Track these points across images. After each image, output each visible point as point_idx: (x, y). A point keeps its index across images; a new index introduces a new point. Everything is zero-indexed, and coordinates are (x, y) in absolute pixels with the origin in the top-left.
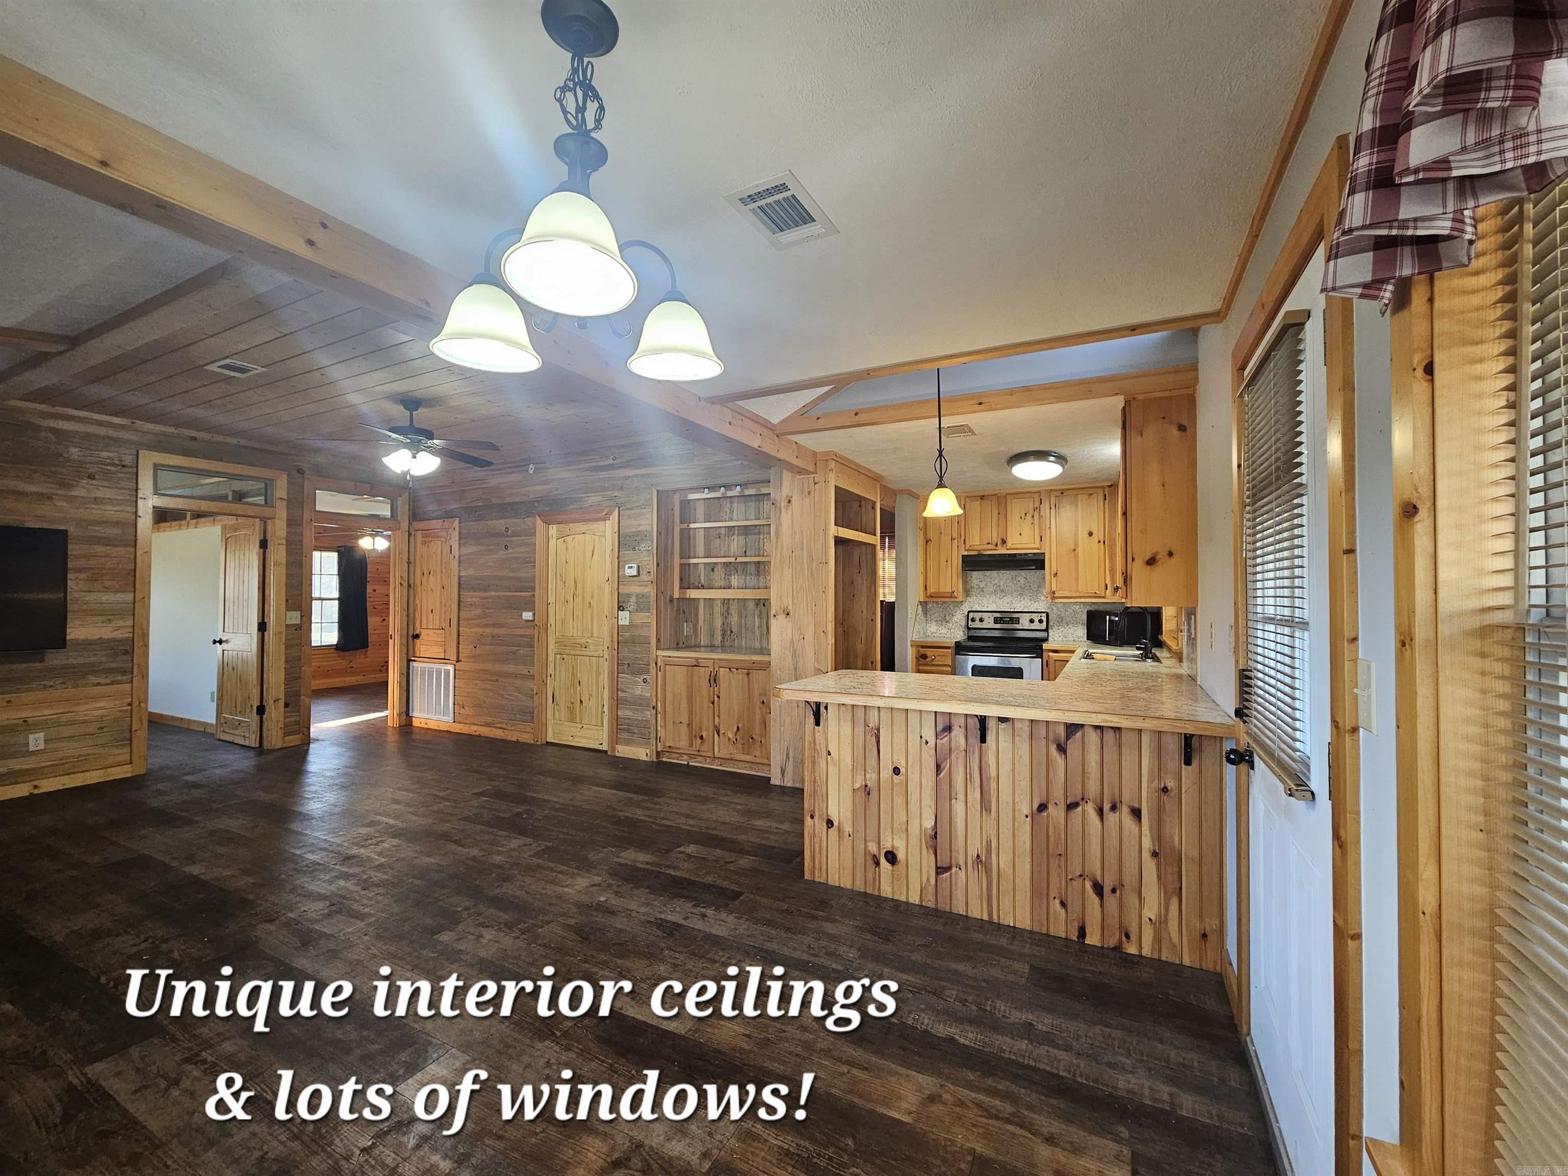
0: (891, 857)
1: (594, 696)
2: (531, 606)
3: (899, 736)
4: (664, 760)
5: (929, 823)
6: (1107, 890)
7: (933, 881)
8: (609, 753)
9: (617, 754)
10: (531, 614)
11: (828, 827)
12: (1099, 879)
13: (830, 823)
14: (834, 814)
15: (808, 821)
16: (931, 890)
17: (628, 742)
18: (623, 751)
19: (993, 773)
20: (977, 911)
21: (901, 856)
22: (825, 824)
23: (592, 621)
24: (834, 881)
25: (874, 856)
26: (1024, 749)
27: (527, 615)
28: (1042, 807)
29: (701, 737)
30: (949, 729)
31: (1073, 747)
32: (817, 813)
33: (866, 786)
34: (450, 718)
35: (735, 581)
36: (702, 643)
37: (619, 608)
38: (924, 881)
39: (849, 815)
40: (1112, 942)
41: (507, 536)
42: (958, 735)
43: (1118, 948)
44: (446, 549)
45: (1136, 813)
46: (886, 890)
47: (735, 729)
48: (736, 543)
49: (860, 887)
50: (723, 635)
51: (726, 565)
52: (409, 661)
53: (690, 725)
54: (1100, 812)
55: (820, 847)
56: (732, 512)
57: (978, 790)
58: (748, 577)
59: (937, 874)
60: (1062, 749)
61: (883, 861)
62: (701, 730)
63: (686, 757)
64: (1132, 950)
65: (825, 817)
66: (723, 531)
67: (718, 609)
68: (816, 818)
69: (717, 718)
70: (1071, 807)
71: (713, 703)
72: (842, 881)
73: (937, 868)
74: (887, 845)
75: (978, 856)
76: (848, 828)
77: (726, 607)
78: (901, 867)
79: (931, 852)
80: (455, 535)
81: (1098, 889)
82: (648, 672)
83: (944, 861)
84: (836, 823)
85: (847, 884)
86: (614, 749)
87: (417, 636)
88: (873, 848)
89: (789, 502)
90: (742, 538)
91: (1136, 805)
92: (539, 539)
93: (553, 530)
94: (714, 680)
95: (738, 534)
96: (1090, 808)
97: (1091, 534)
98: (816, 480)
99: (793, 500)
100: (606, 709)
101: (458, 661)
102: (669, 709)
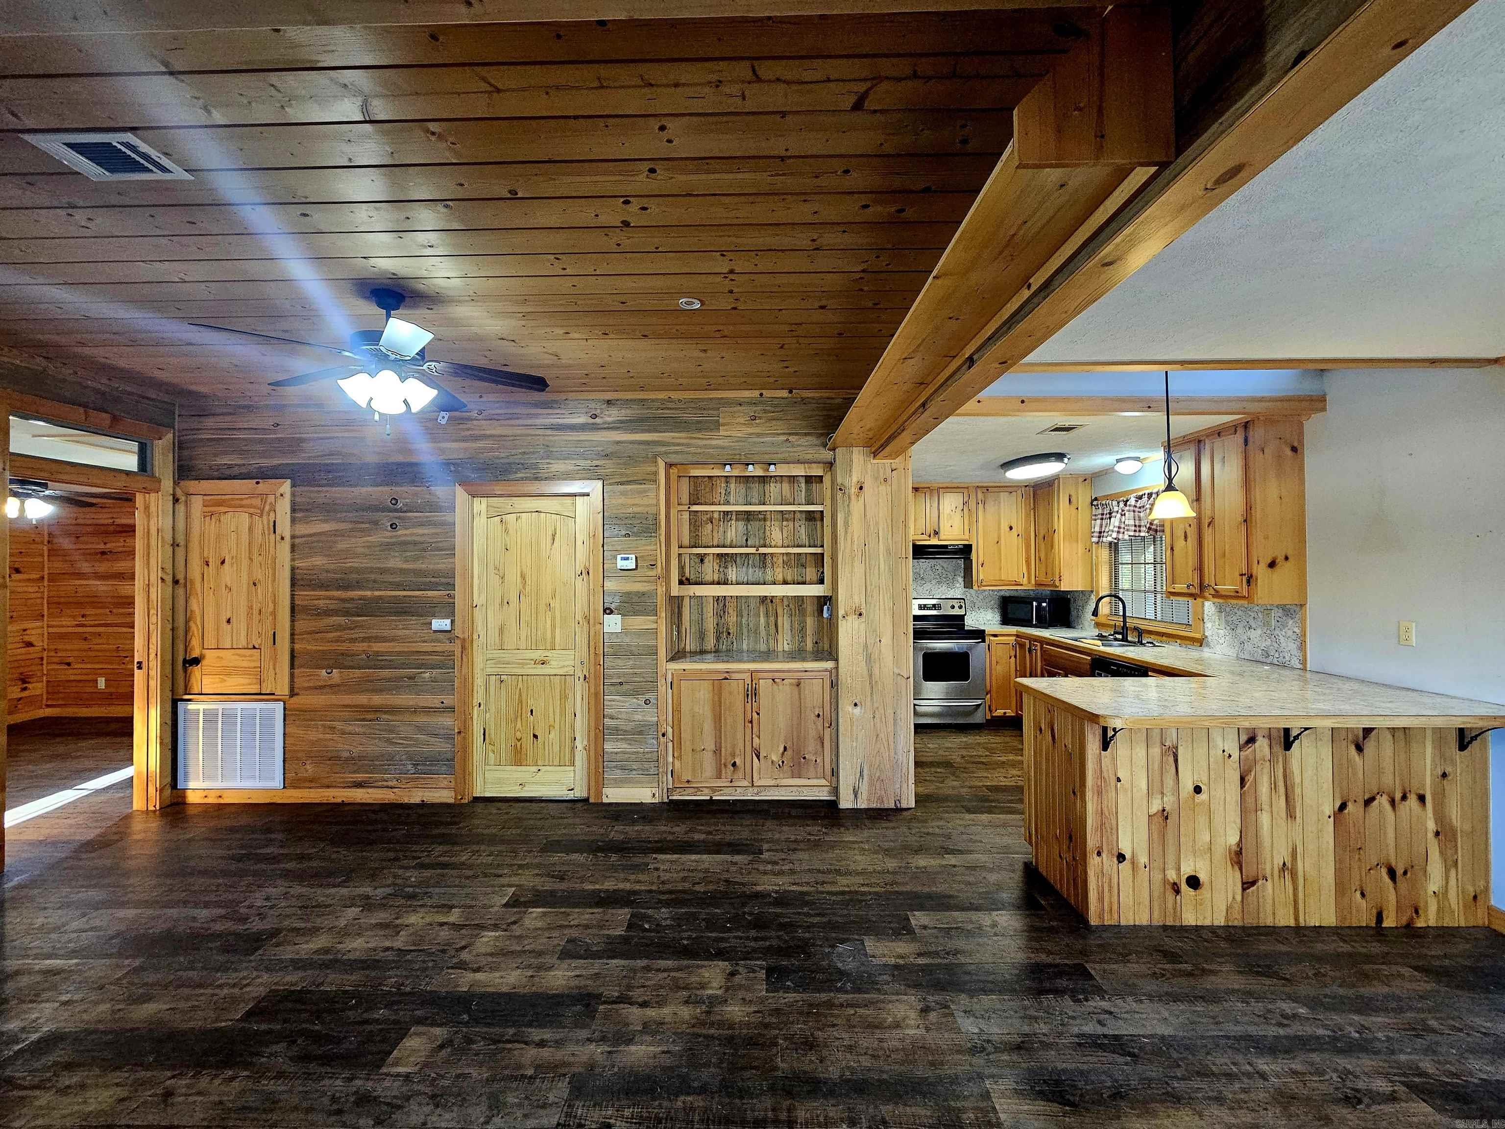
0: (1194, 882)
1: (557, 726)
2: (449, 610)
3: (1201, 751)
4: (675, 798)
5: (1233, 839)
6: (1399, 872)
7: (1239, 898)
8: (592, 800)
9: (605, 800)
10: (448, 622)
11: (1120, 862)
12: (1393, 864)
13: (1121, 857)
14: (1125, 848)
15: (1093, 861)
16: (1237, 907)
17: (618, 783)
18: (614, 795)
19: (1297, 780)
20: (1285, 919)
21: (1203, 877)
22: (1115, 860)
23: (553, 627)
24: (1127, 919)
25: (1175, 884)
26: (1326, 752)
27: (440, 624)
28: (1343, 806)
29: (734, 764)
30: (1252, 740)
31: (1370, 746)
32: (1105, 848)
33: (1164, 810)
34: (277, 782)
35: (732, 574)
36: (688, 649)
37: (605, 611)
38: (1230, 899)
39: (1145, 845)
40: (1404, 921)
41: (396, 511)
42: (1262, 744)
43: (1409, 926)
44: (260, 524)
45: (1422, 798)
46: (1190, 919)
47: (782, 749)
48: (734, 531)
49: (1157, 921)
50: (718, 639)
51: (720, 556)
52: (175, 702)
53: (717, 752)
54: (1393, 802)
55: (1110, 886)
56: (728, 494)
57: (1283, 798)
58: (751, 570)
59: (1244, 889)
60: (1359, 748)
61: (1184, 887)
62: (733, 755)
63: (706, 791)
64: (1420, 923)
65: (1115, 849)
66: (716, 515)
67: (709, 610)
68: (1104, 855)
69: (756, 740)
70: (1368, 802)
71: (751, 722)
72: (1137, 919)
73: (1243, 883)
74: (1187, 870)
75: (1284, 864)
76: (1143, 859)
77: (721, 605)
78: (1204, 892)
79: (1236, 868)
80: (284, 507)
81: (1392, 873)
82: (655, 689)
83: (1250, 872)
84: (1128, 856)
85: (1143, 919)
86: (599, 794)
87: (196, 661)
88: (1172, 875)
89: (861, 488)
90: (741, 524)
91: (1421, 792)
92: (459, 516)
93: (481, 505)
94: (752, 693)
95: (737, 520)
96: (1384, 800)
97: (1011, 528)
98: (894, 467)
99: (865, 486)
100: (580, 744)
101: (293, 693)
102: (686, 735)
